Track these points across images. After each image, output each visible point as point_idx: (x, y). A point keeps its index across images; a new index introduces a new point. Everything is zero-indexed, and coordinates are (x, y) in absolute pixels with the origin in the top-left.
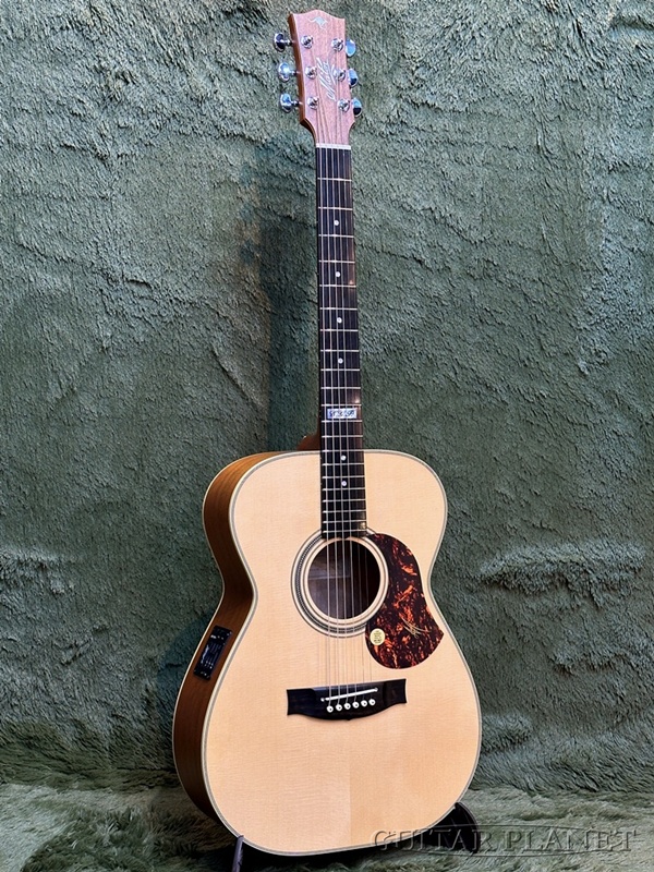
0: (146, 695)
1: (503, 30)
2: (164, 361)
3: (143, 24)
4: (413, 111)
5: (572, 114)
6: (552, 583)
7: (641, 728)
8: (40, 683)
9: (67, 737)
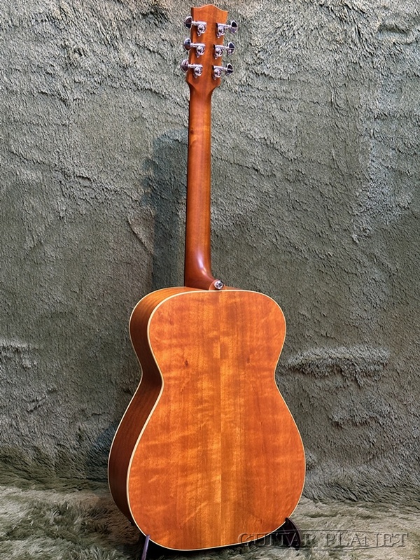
0: (79, 432)
2: (97, 226)
3: (92, 19)
4: (255, 78)
6: (332, 371)
7: (384, 463)
9: (29, 457)
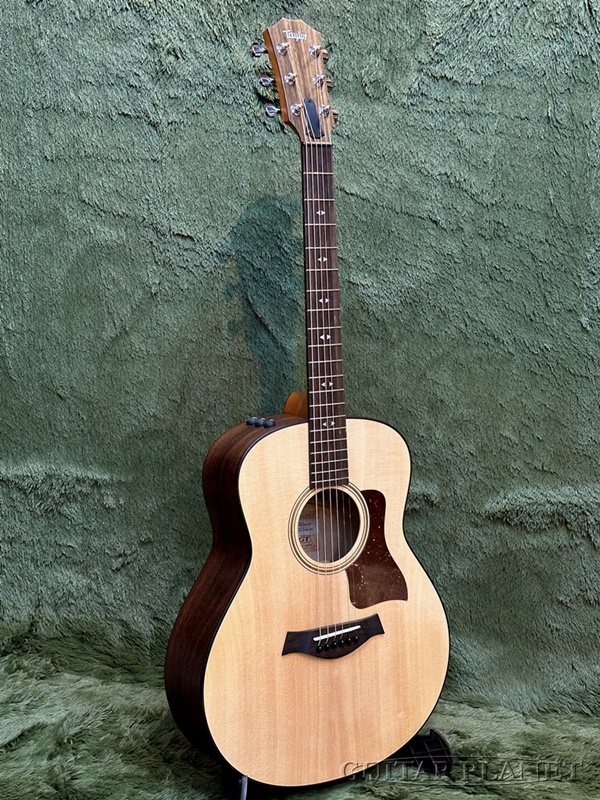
1: (518, 8)
5: (581, 87)
8: (94, 586)
